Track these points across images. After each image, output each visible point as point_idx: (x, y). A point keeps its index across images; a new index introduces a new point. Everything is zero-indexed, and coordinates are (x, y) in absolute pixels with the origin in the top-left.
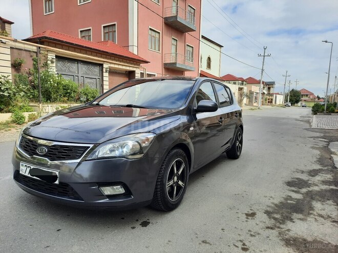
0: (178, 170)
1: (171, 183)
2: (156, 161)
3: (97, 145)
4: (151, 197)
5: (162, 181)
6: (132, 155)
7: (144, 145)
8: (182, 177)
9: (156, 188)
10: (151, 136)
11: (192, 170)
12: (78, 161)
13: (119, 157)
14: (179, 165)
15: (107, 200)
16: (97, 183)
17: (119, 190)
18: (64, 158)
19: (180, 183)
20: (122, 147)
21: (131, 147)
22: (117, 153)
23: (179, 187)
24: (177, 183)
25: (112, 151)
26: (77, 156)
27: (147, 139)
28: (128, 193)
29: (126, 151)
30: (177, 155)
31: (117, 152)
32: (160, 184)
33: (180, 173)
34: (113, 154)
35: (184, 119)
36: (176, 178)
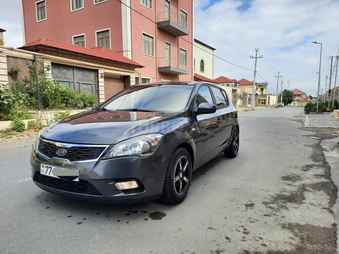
0: (183, 167)
1: (177, 178)
2: (164, 160)
3: (112, 146)
4: (161, 191)
5: (170, 177)
6: (143, 153)
7: (153, 144)
8: (186, 174)
9: (165, 184)
10: (159, 136)
11: (195, 168)
12: (97, 160)
13: (132, 155)
14: (183, 162)
15: (122, 194)
16: (114, 179)
17: (134, 185)
18: (83, 158)
19: (185, 179)
20: (135, 145)
21: (141, 147)
22: (130, 152)
23: (184, 183)
24: (182, 178)
25: (124, 150)
26: (95, 156)
27: (156, 139)
28: (141, 188)
29: (138, 150)
30: (182, 153)
31: (129, 151)
32: (168, 179)
33: (184, 169)
34: (126, 153)
35: (185, 121)
36: (181, 174)
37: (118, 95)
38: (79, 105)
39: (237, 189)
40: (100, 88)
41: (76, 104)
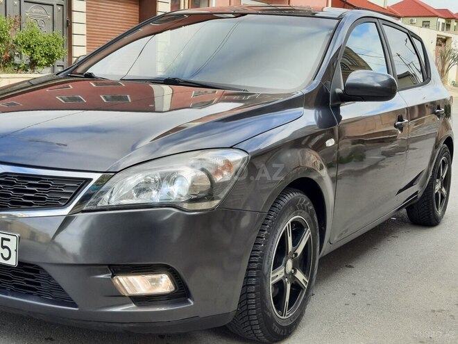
0: (295, 244)
1: (279, 274)
2: (245, 222)
3: (108, 176)
4: (234, 306)
5: (260, 268)
6: (191, 201)
7: (218, 179)
8: (303, 263)
9: (246, 285)
10: (237, 157)
11: (327, 248)
12: (66, 211)
13: (161, 205)
14: (298, 229)
15: (131, 308)
16: (110, 266)
17: (164, 284)
18: (30, 204)
19: (300, 276)
20: (170, 178)
21: (188, 183)
22: (155, 197)
23: (297, 287)
24: (292, 275)
25: (140, 190)
26: (61, 200)
27: (228, 165)
28: (181, 292)
29: (178, 191)
30: (295, 206)
31: (154, 192)
32: (255, 274)
33: (299, 251)
34: (143, 199)
35: (308, 118)
36: (290, 263)
37: (126, 38)
38: (17, 60)
39: (441, 311)
40: (76, 17)
41: (11, 58)
